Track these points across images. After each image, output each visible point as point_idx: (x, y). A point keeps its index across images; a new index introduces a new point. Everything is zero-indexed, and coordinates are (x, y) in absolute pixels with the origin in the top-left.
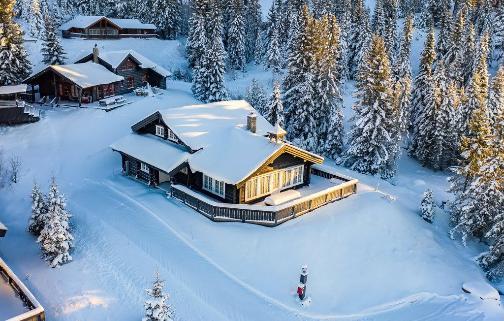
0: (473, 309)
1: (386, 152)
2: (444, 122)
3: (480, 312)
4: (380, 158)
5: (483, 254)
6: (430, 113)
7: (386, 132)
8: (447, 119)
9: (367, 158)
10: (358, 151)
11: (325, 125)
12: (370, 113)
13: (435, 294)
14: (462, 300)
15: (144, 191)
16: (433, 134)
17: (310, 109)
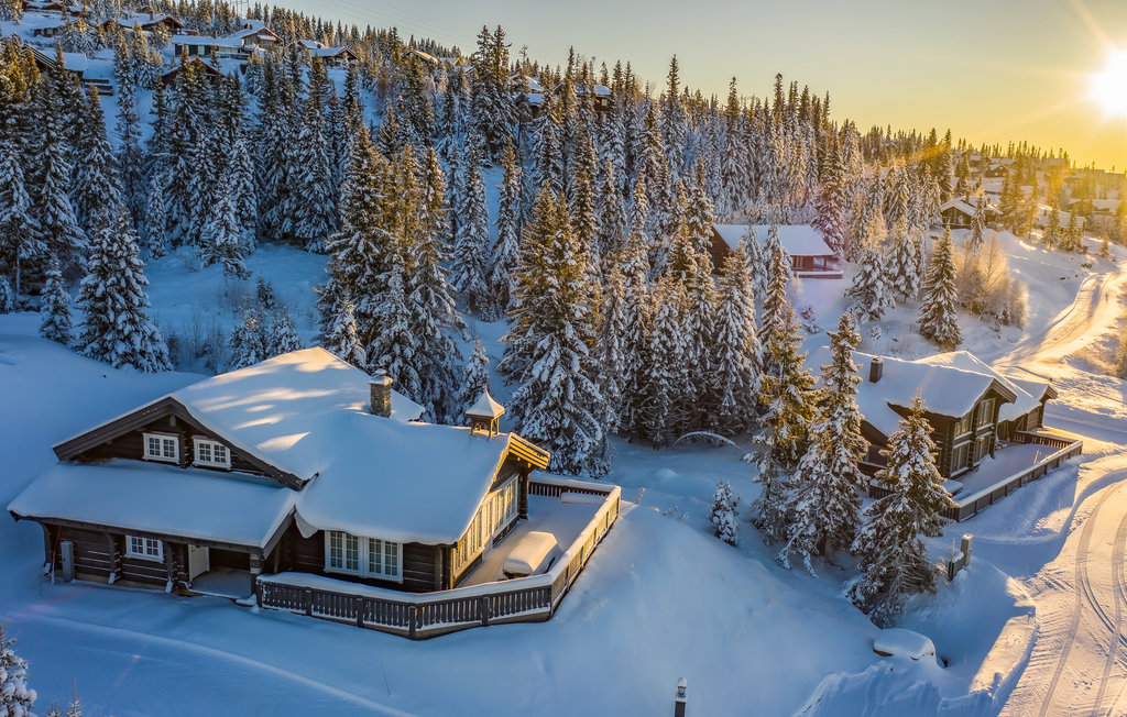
0: (912, 684)
1: (596, 423)
2: (665, 351)
3: (923, 683)
4: (587, 440)
5: (853, 582)
6: (636, 337)
7: (590, 384)
8: (669, 344)
9: (560, 441)
10: (543, 430)
11: (437, 385)
12: (555, 347)
13: (844, 674)
14: (886, 672)
15: (172, 609)
16: (649, 375)
17: (409, 352)
